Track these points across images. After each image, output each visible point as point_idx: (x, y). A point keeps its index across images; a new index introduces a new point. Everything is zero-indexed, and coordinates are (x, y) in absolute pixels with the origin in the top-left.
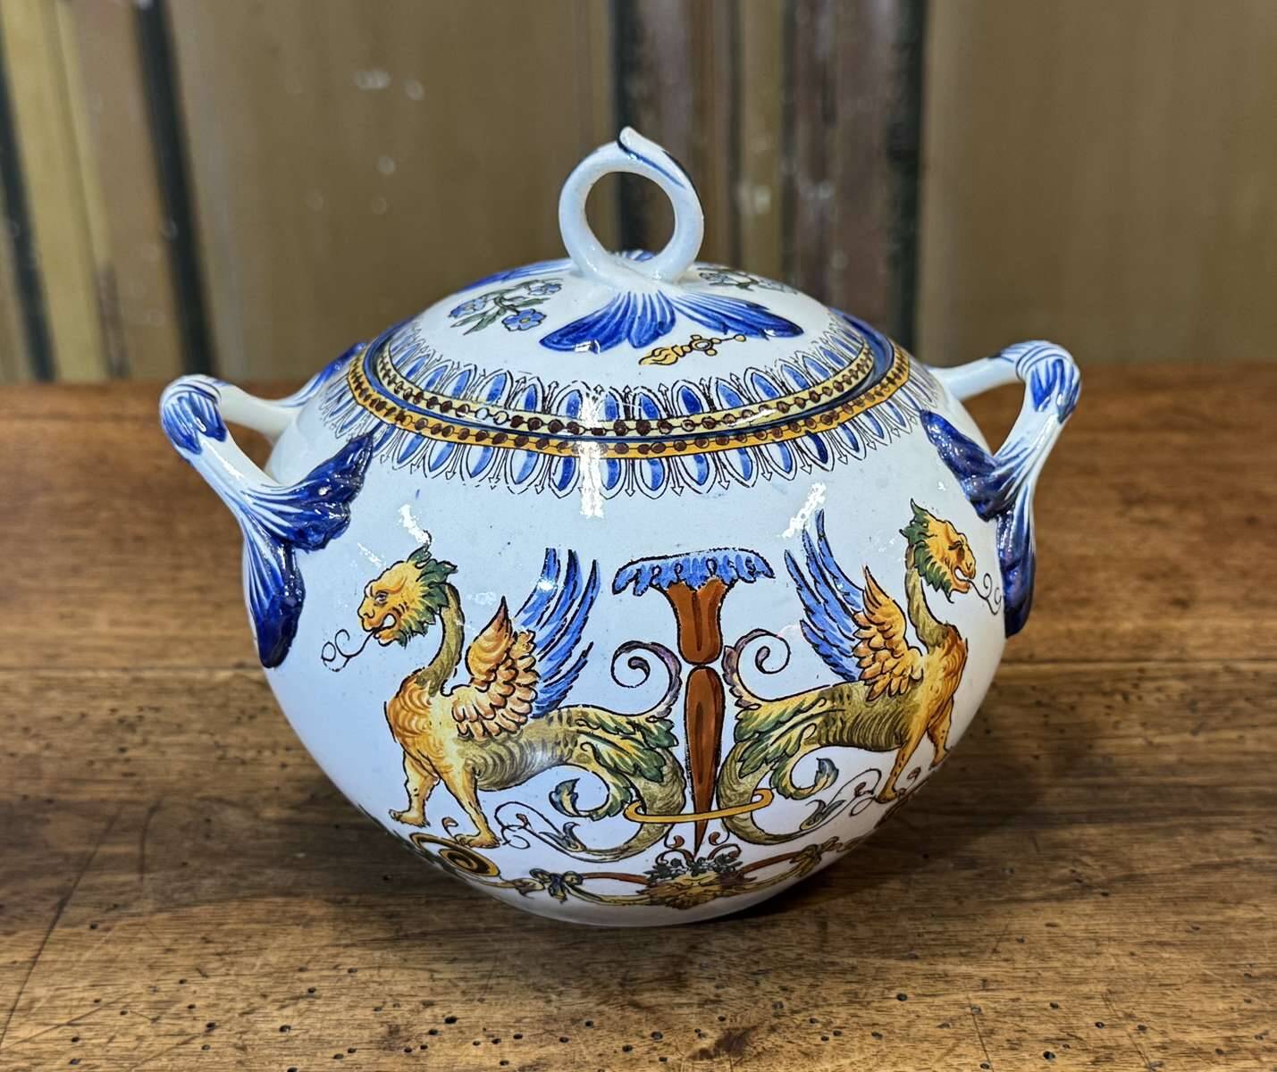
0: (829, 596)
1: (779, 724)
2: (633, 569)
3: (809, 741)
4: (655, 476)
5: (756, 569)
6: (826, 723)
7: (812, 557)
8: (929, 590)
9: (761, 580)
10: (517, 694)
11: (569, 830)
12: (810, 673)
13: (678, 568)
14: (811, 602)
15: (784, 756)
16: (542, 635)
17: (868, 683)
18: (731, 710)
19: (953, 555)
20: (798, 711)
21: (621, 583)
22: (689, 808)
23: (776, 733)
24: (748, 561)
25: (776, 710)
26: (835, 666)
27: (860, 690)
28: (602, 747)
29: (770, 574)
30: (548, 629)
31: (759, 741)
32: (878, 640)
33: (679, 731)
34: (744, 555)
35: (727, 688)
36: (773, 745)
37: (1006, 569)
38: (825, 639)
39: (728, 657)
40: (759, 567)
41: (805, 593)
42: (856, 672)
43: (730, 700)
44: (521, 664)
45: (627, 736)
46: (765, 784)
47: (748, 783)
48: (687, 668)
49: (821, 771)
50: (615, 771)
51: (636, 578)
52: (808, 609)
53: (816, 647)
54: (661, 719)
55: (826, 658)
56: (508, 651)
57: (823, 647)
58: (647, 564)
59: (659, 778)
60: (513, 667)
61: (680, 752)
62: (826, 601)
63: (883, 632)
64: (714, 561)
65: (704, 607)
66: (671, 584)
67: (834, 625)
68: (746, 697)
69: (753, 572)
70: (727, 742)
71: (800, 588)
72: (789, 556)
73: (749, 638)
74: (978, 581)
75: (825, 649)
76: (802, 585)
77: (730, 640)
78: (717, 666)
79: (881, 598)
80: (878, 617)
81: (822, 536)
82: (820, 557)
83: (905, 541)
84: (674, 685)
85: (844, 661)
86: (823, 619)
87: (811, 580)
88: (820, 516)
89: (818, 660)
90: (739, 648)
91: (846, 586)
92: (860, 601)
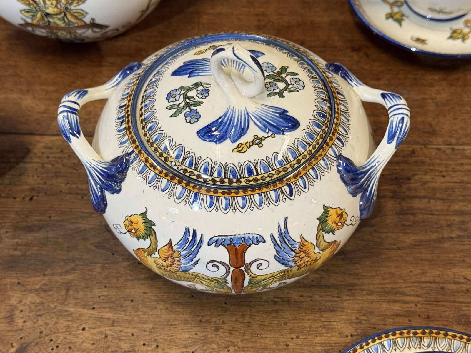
0: (286, 246)
2: (215, 239)
3: (276, 281)
4: (226, 205)
5: (259, 240)
6: (282, 277)
7: (281, 235)
8: (326, 235)
9: (261, 244)
10: (175, 265)
12: (277, 268)
13: (231, 240)
14: (279, 249)
15: (266, 285)
16: (183, 253)
17: (298, 266)
19: (338, 219)
20: (271, 277)
21: (211, 242)
23: (264, 281)
24: (257, 238)
25: (264, 277)
26: (286, 265)
27: (295, 268)
28: (203, 282)
29: (264, 242)
30: (185, 252)
31: (258, 283)
32: (303, 255)
34: (255, 236)
35: (246, 274)
36: (262, 283)
38: (283, 259)
39: (247, 266)
40: (261, 239)
41: (277, 247)
42: (294, 265)
44: (176, 259)
45: (211, 281)
46: (260, 289)
47: (254, 290)
48: (232, 269)
49: (280, 284)
50: (208, 286)
51: (216, 242)
52: (277, 251)
53: (279, 261)
54: (223, 279)
55: (283, 263)
56: (172, 254)
57: (281, 261)
58: (220, 238)
59: (223, 289)
60: (173, 258)
62: (284, 248)
63: (305, 253)
64: (244, 238)
65: (239, 253)
66: (228, 245)
67: (287, 255)
68: (253, 275)
69: (258, 242)
71: (275, 245)
72: (272, 235)
73: (255, 261)
75: (283, 261)
76: (276, 244)
77: (248, 260)
78: (243, 268)
79: (306, 243)
80: (304, 249)
81: (286, 227)
82: (284, 235)
83: (318, 222)
84: (228, 272)
85: (290, 263)
86: (282, 253)
87: (279, 243)
88: (286, 219)
89: (280, 265)
90: (251, 264)
91: (293, 242)
92: (297, 246)
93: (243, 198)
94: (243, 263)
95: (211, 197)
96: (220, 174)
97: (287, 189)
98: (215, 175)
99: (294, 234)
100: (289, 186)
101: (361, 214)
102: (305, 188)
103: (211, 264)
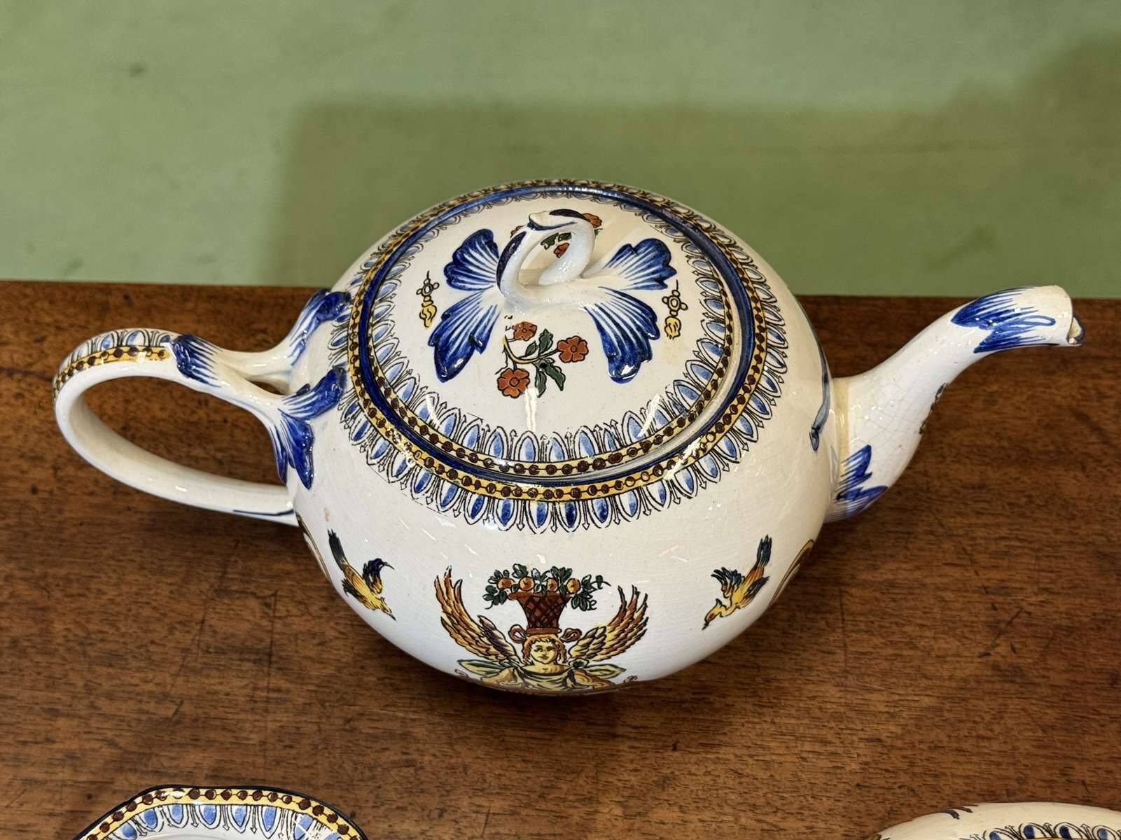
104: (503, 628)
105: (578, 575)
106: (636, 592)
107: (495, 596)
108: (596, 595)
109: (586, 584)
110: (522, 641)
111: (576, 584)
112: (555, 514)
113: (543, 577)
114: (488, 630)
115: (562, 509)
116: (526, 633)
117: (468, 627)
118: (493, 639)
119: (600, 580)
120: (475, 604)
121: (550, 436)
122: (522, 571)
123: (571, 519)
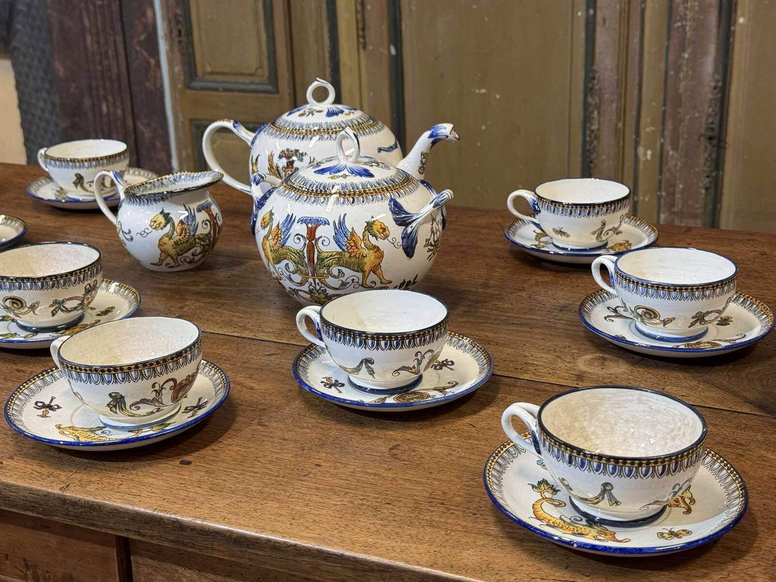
0: (341, 232)
1: (327, 258)
2: (302, 219)
3: (335, 263)
4: (314, 201)
5: (326, 223)
6: (338, 260)
7: (340, 223)
8: (370, 237)
9: (327, 225)
10: (278, 242)
11: (290, 275)
12: (334, 248)
13: (311, 220)
14: (337, 232)
15: (329, 266)
16: (283, 230)
17: (350, 253)
18: (316, 253)
19: (381, 231)
20: (331, 256)
21: (299, 221)
22: (310, 275)
23: (326, 260)
25: (326, 254)
26: (341, 248)
27: (347, 255)
28: (292, 257)
29: (329, 224)
30: (285, 229)
31: (322, 261)
32: (353, 244)
33: (305, 255)
34: (325, 220)
35: (315, 248)
36: (326, 262)
37: (403, 238)
39: (316, 241)
40: (327, 222)
41: (336, 230)
42: (346, 250)
43: (316, 250)
45: (296, 255)
46: (325, 272)
47: (322, 271)
48: (308, 241)
49: (339, 272)
50: (294, 262)
51: (302, 221)
52: (335, 233)
53: (336, 242)
54: (302, 252)
55: (338, 245)
56: (278, 232)
57: (338, 242)
58: (305, 218)
59: (303, 266)
60: (278, 236)
61: (306, 260)
63: (354, 243)
64: (318, 220)
65: (313, 229)
66: (308, 223)
67: (341, 238)
68: (320, 250)
69: (325, 223)
70: (316, 260)
72: (334, 222)
73: (321, 237)
74: (390, 238)
76: (335, 228)
77: (317, 237)
78: (313, 242)
79: (355, 235)
80: (354, 239)
81: (344, 219)
82: (342, 223)
83: (366, 224)
84: (305, 244)
85: (343, 247)
86: (338, 236)
87: (338, 228)
88: (345, 215)
89: (336, 245)
90: (318, 239)
91: (346, 231)
92: (349, 234)
93: (324, 198)
94: (314, 238)
95: (307, 197)
96: (317, 187)
97: (351, 199)
98: (314, 188)
99: (349, 225)
100: (353, 199)
101: (403, 242)
102: (363, 202)
103: (296, 237)
104: (281, 166)
105: (301, 152)
106: (314, 159)
107: (280, 157)
108: (304, 158)
109: (302, 154)
110: (285, 171)
111: (300, 154)
112: (300, 137)
113: (292, 151)
114: (277, 167)
115: (302, 136)
116: (286, 168)
117: (273, 168)
118: (278, 171)
119: (306, 154)
120: (276, 160)
121: (305, 123)
122: (288, 150)
123: (303, 138)
